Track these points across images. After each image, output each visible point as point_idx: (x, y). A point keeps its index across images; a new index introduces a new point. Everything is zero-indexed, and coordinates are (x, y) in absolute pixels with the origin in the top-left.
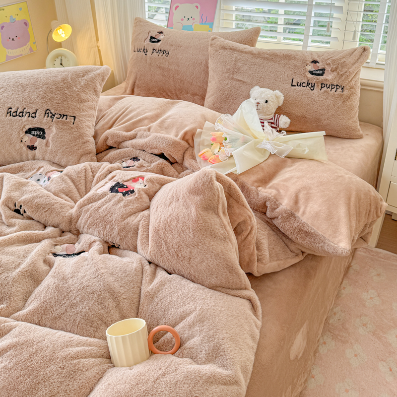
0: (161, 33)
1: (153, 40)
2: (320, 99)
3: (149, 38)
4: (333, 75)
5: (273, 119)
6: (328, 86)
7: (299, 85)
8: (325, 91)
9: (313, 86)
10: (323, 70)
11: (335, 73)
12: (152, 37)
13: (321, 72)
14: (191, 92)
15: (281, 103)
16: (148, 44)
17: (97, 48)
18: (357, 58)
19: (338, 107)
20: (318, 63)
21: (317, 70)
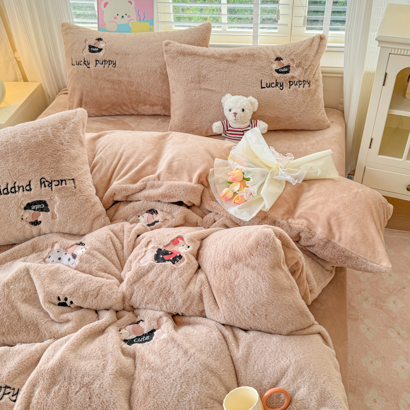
0: (100, 39)
1: (92, 49)
2: (291, 98)
3: (87, 48)
4: (298, 71)
5: (251, 125)
6: (295, 83)
7: (268, 86)
8: (295, 89)
9: (282, 86)
10: (288, 67)
11: (300, 69)
12: (90, 47)
13: (286, 70)
14: (149, 103)
15: (256, 109)
16: (89, 55)
17: (15, 60)
19: (308, 103)
20: (282, 59)
21: (283, 68)
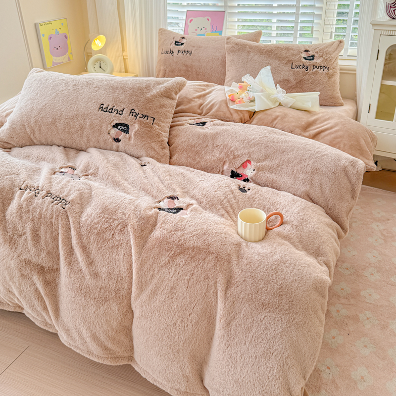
1: (177, 43)
2: (313, 76)
3: (174, 42)
6: (318, 67)
7: (297, 67)
8: (316, 71)
9: (307, 68)
10: (313, 56)
11: (322, 58)
13: (312, 58)
16: (174, 47)
18: (336, 48)
20: (309, 51)
21: (309, 57)
